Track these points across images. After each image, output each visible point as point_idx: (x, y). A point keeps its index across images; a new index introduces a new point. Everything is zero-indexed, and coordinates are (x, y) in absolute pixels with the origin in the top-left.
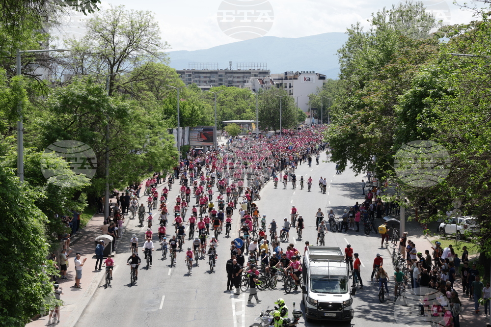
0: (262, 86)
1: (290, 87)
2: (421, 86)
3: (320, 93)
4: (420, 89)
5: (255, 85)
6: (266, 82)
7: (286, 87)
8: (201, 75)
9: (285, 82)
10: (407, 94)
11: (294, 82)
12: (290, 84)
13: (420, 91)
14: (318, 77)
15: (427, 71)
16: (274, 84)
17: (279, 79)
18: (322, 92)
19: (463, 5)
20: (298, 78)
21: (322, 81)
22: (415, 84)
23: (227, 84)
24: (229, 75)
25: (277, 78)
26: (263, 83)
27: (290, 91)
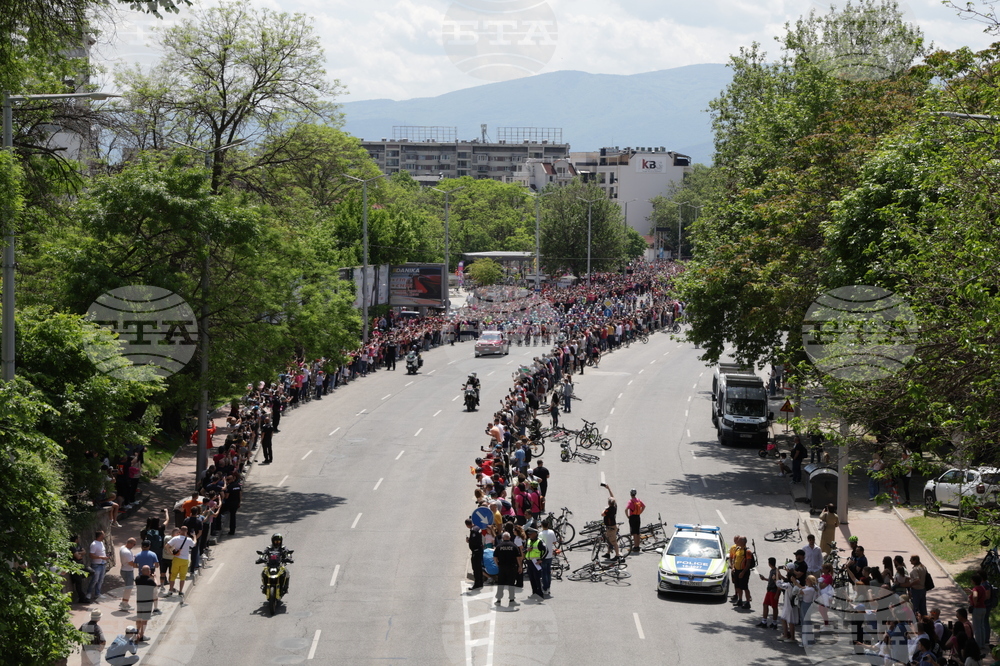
0: (551, 178)
1: (612, 181)
2: (880, 181)
3: (677, 196)
4: (878, 187)
5: (537, 175)
6: (560, 170)
7: (603, 181)
8: (420, 153)
9: (600, 169)
10: (848, 197)
11: (620, 171)
12: (612, 174)
13: (877, 191)
14: (672, 161)
15: (895, 148)
16: (576, 174)
17: (588, 164)
18: (682, 192)
19: (965, 8)
20: (630, 161)
21: (680, 169)
22: (866, 177)
23: (475, 172)
24: (479, 153)
25: (584, 161)
26: (554, 172)
27: (612, 189)
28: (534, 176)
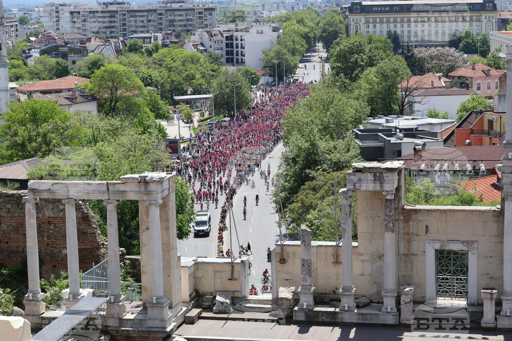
0: (211, 39)
1: (241, 40)
3: (274, 49)
5: (203, 38)
6: (215, 35)
7: (237, 40)
9: (235, 34)
11: (245, 35)
12: (241, 37)
14: (271, 29)
16: (223, 36)
17: (229, 31)
18: (277, 47)
20: (250, 30)
21: (275, 34)
24: (169, 13)
25: (227, 29)
26: (212, 36)
27: (242, 44)
28: (201, 38)
